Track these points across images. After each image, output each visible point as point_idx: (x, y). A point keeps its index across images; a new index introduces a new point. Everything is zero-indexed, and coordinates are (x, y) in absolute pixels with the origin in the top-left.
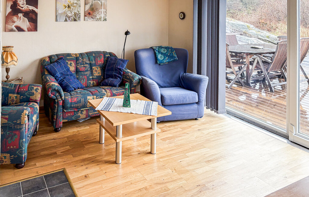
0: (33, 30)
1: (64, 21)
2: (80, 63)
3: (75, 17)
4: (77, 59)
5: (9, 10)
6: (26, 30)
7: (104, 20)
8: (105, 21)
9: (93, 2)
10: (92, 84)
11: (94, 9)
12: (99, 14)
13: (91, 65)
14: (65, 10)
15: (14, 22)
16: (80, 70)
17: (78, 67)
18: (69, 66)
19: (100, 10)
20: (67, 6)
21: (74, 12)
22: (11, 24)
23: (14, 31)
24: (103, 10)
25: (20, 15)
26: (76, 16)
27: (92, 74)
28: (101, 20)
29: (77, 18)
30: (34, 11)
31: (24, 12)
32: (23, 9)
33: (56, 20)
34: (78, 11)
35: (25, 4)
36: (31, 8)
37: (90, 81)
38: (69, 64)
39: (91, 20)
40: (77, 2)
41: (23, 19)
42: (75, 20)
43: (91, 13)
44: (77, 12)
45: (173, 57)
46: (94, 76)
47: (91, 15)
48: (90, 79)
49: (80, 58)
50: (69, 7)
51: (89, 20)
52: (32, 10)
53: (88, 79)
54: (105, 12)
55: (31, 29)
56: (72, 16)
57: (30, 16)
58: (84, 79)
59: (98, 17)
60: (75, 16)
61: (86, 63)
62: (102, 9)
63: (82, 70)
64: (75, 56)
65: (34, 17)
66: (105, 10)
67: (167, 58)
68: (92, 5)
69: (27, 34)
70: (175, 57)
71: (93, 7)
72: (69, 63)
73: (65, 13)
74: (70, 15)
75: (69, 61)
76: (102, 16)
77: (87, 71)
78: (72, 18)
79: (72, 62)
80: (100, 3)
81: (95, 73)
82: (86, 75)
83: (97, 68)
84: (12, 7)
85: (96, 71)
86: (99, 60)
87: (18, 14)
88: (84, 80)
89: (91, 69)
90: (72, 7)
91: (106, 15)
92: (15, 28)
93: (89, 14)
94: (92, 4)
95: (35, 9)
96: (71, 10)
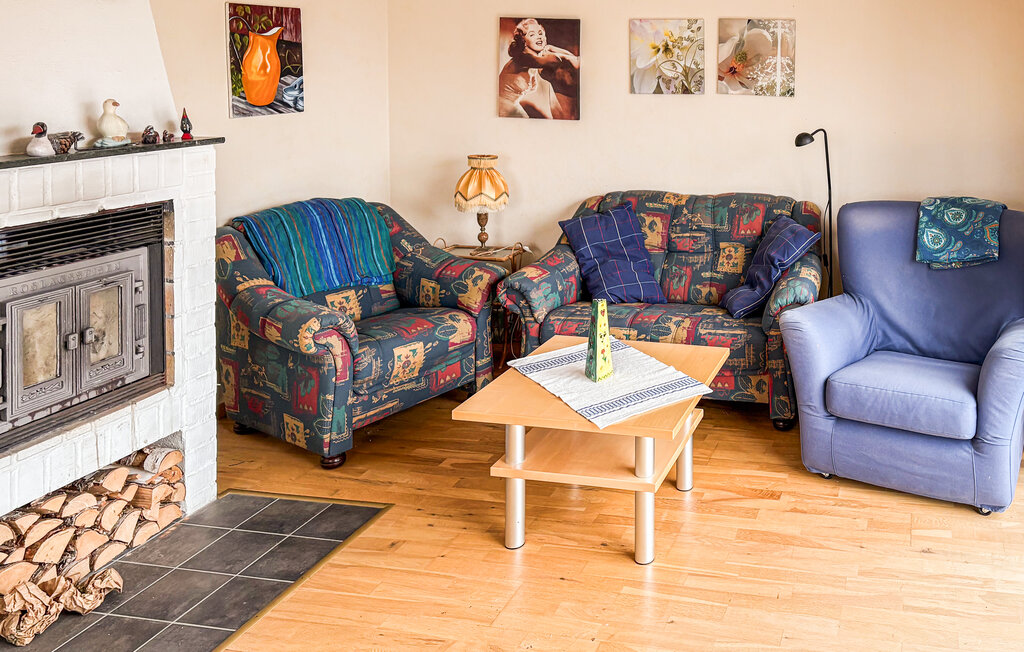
0: (565, 114)
1: (654, 93)
2: (681, 225)
3: (687, 80)
4: (676, 211)
5: (507, 59)
6: (548, 113)
7: (783, 94)
8: (787, 98)
9: (746, 32)
10: (704, 294)
11: (749, 57)
12: (767, 73)
13: (716, 237)
14: (655, 59)
15: (518, 91)
16: (678, 248)
17: (673, 236)
18: (646, 230)
19: (768, 61)
20: (660, 47)
21: (682, 63)
22: (512, 95)
23: (520, 116)
24: (779, 60)
25: (534, 72)
26: (690, 79)
27: (713, 265)
28: (773, 94)
29: (693, 84)
30: (568, 61)
31: (543, 63)
32: (540, 55)
33: (632, 91)
34: (696, 64)
35: (545, 43)
36: (560, 53)
37: (698, 287)
38: (647, 223)
39: (738, 92)
40: (692, 35)
41: (541, 83)
42: (686, 91)
43: (739, 68)
44: (693, 66)
45: (981, 244)
46: (718, 272)
47: (739, 74)
48: (701, 281)
49: (685, 211)
50: (667, 49)
51: (731, 91)
52: (563, 59)
53: (696, 278)
54: (788, 65)
55: (561, 113)
56: (677, 78)
57: (557, 77)
58: (681, 278)
59: (763, 82)
60: (686, 76)
61: (700, 229)
62: (775, 55)
63: (684, 249)
64: (673, 202)
65: (568, 79)
66: (786, 61)
67: (959, 244)
68: (741, 44)
69: (551, 125)
70: (989, 246)
71: (745, 49)
72: (648, 220)
73: (655, 67)
74: (670, 74)
75: (648, 215)
76: (779, 81)
77: (700, 252)
78: (677, 83)
79: (658, 220)
80: (769, 38)
81: (722, 264)
82: (694, 264)
83: (736, 249)
84: (512, 51)
85: (729, 257)
86: (745, 222)
87: (526, 71)
88: (680, 281)
89: (716, 248)
90: (676, 51)
91: (791, 77)
92: (521, 109)
93: (733, 71)
94: (740, 40)
95: (570, 57)
96: (675, 58)
